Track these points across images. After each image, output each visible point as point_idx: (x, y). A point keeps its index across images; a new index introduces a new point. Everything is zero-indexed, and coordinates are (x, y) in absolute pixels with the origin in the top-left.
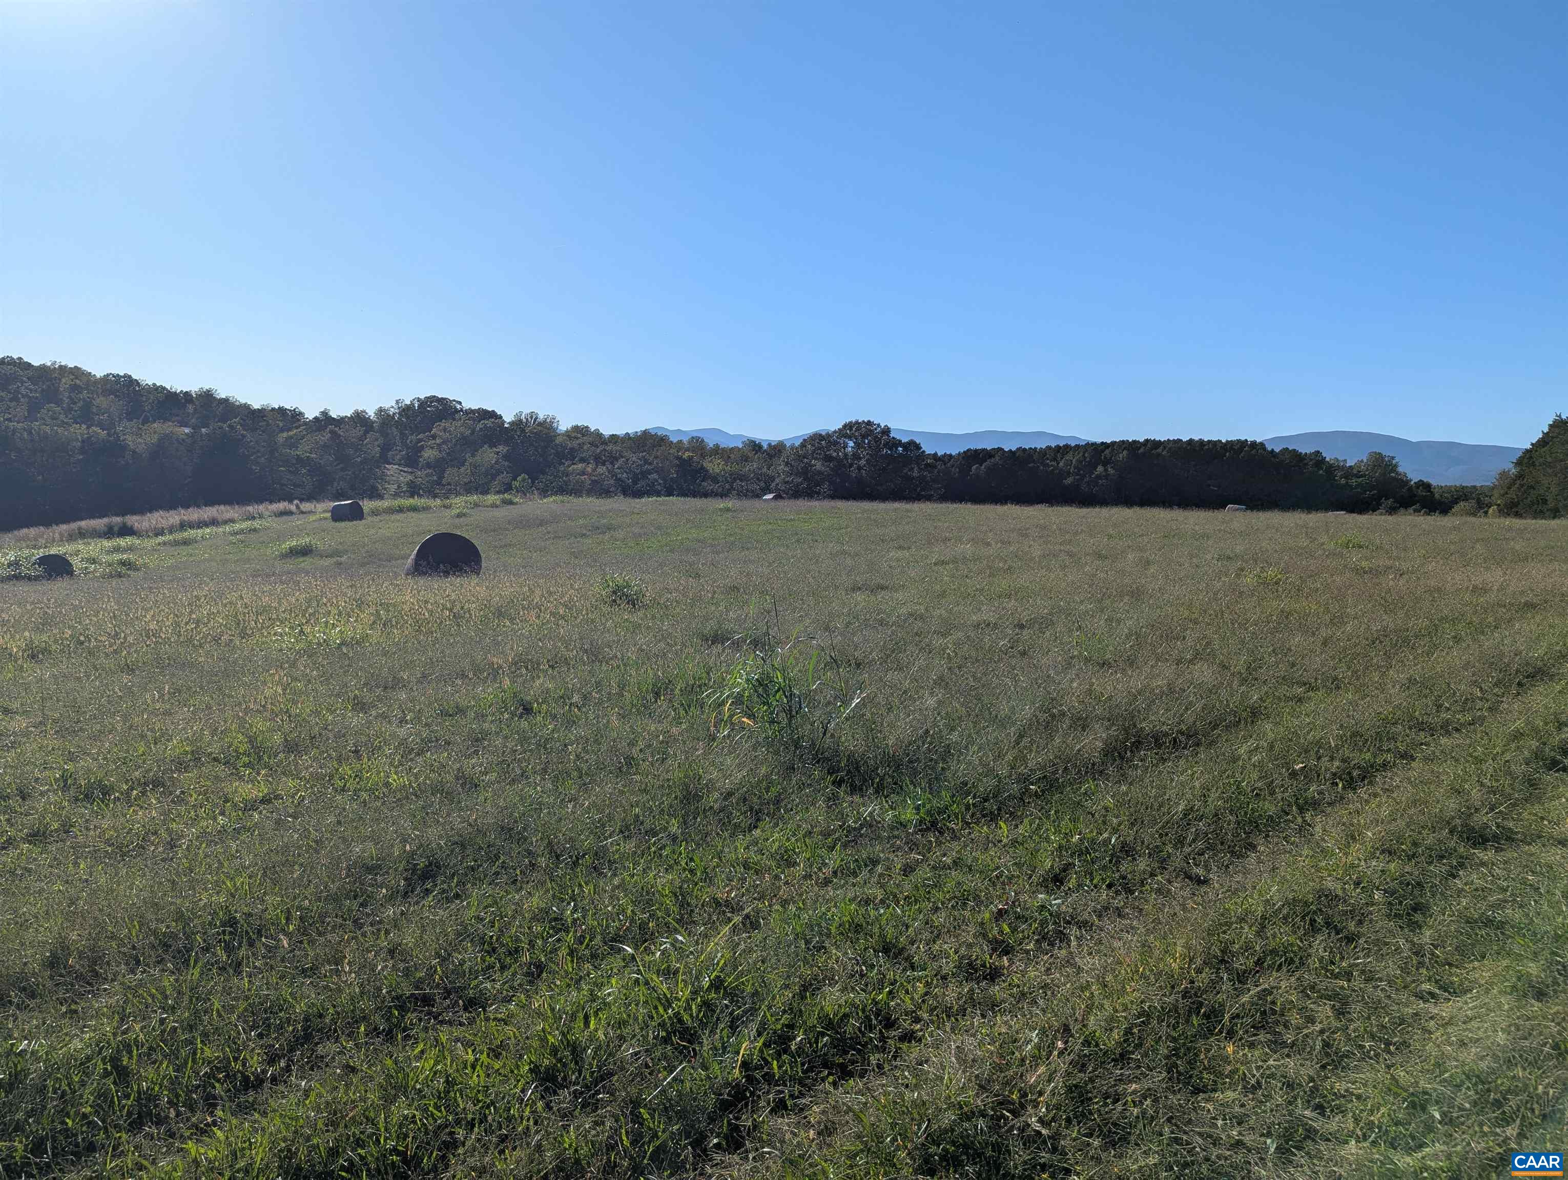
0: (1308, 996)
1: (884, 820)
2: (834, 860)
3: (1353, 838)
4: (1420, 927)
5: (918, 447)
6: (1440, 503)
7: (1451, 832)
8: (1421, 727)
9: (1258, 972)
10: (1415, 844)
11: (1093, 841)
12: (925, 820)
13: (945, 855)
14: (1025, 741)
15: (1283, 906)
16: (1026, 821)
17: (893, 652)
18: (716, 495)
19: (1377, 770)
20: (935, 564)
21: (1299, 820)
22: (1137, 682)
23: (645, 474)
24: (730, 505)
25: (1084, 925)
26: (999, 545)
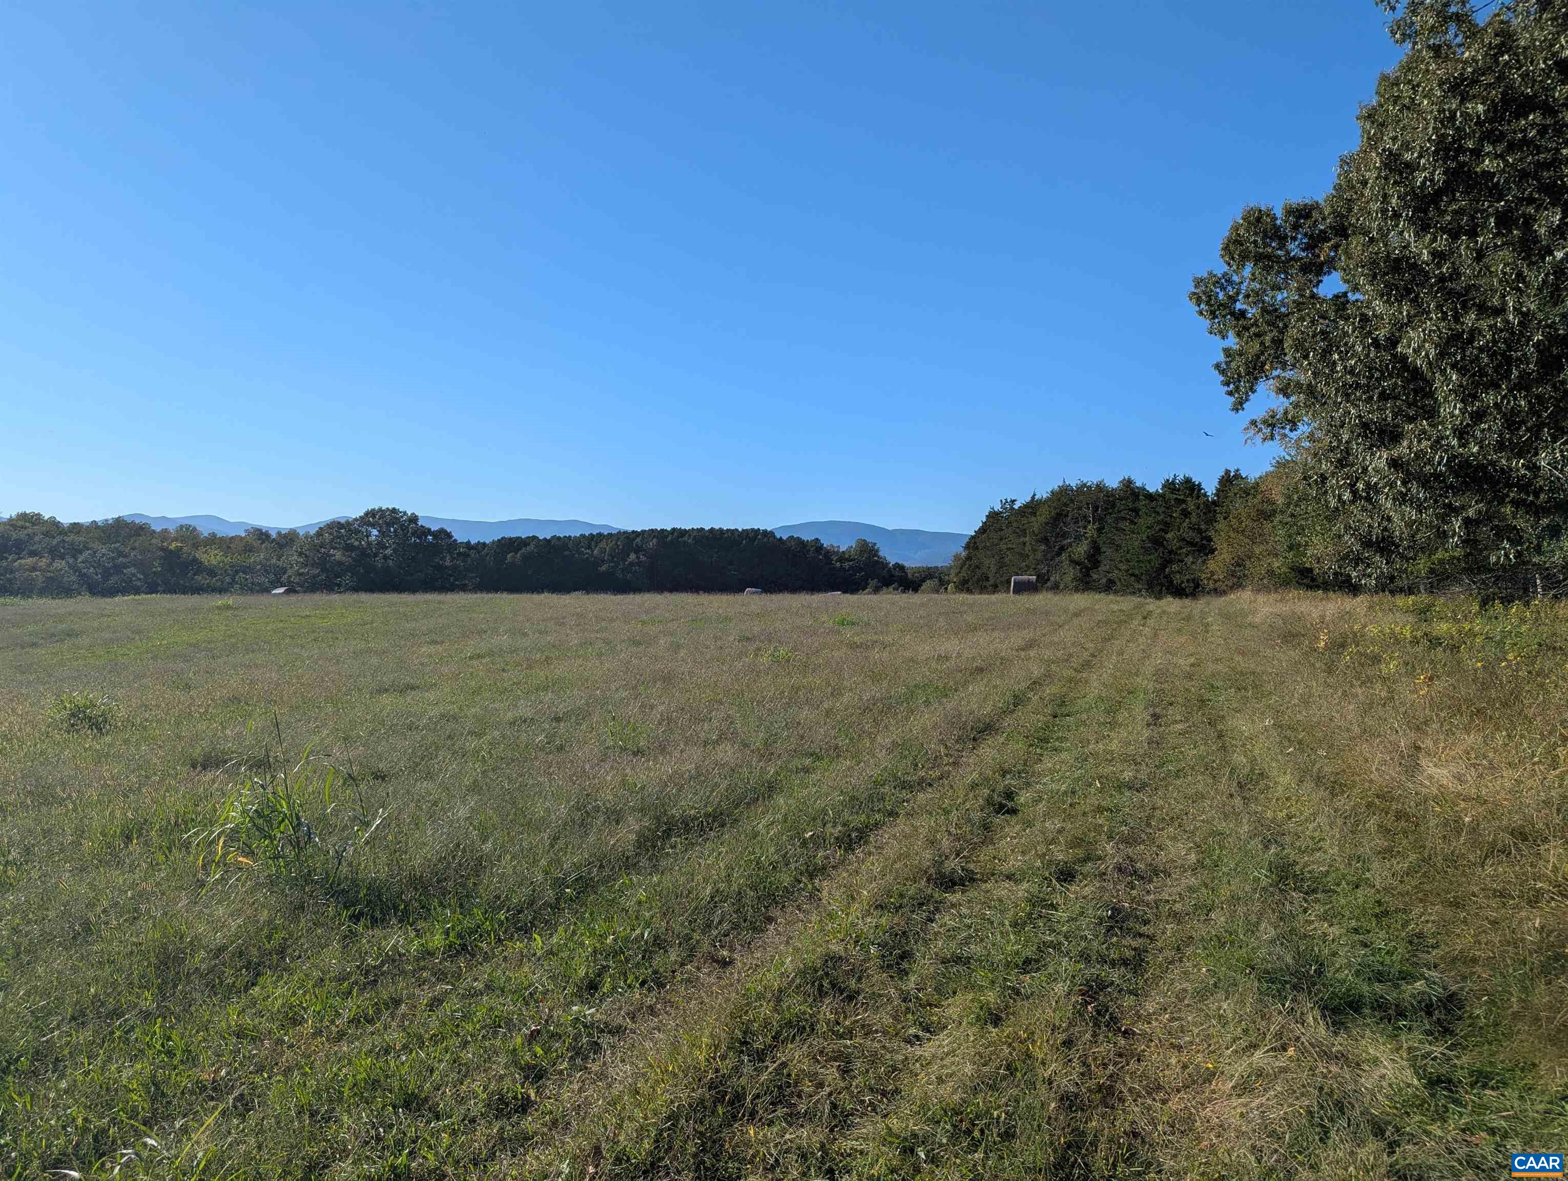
0: (818, 1061)
1: (409, 952)
2: (349, 1009)
3: (853, 898)
4: (907, 974)
5: (449, 535)
6: (913, 582)
7: (928, 880)
8: (904, 785)
9: (775, 1046)
10: (901, 896)
11: (626, 939)
12: (455, 944)
13: (476, 980)
14: (561, 843)
15: (796, 976)
16: (561, 929)
17: (422, 759)
18: (213, 590)
19: (871, 830)
20: (471, 658)
21: (810, 886)
22: (666, 767)
23: (118, 569)
24: (230, 602)
25: (618, 1031)
26: (537, 635)
